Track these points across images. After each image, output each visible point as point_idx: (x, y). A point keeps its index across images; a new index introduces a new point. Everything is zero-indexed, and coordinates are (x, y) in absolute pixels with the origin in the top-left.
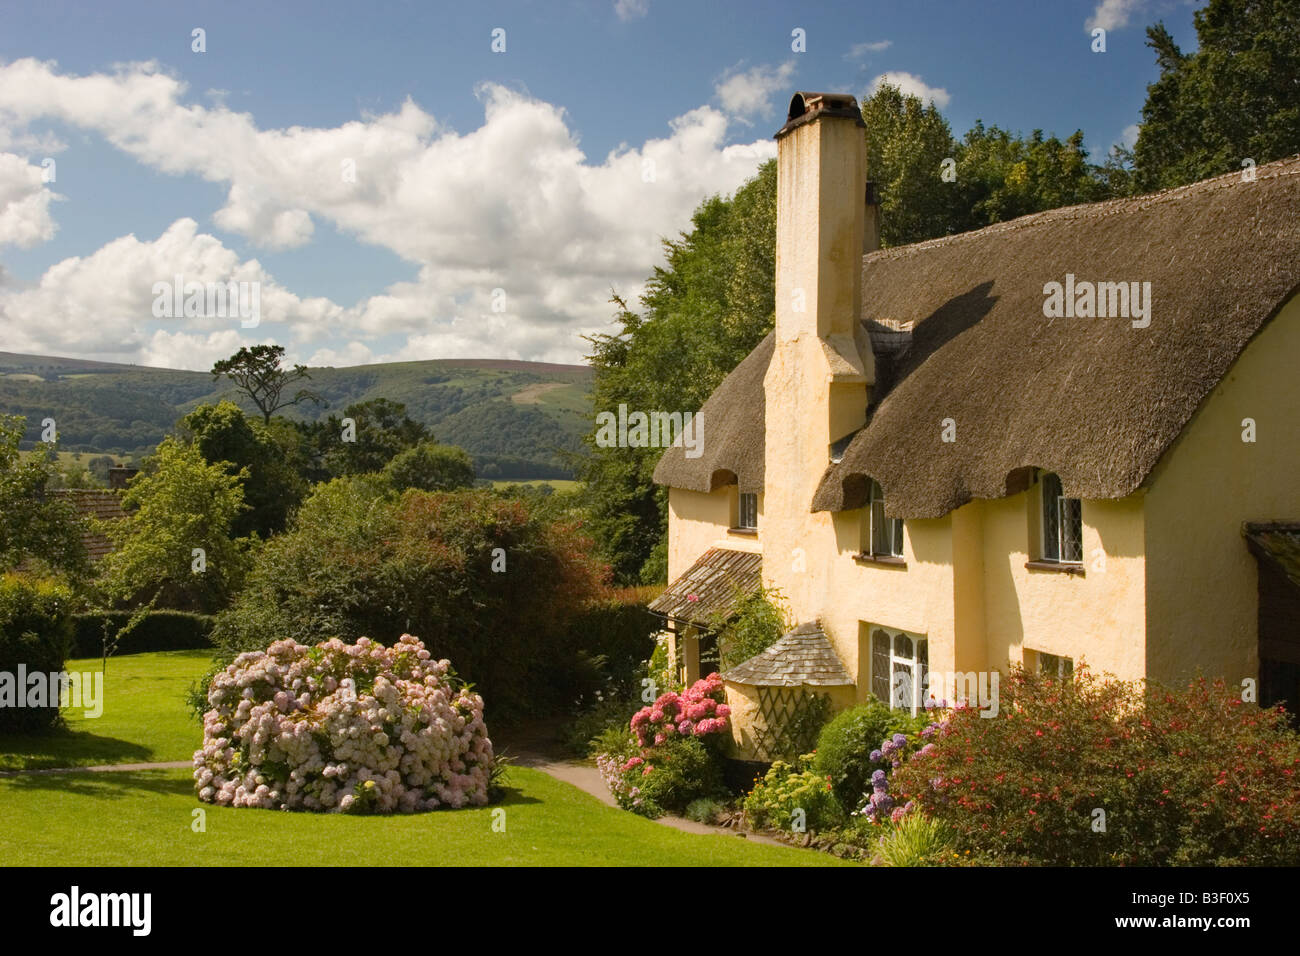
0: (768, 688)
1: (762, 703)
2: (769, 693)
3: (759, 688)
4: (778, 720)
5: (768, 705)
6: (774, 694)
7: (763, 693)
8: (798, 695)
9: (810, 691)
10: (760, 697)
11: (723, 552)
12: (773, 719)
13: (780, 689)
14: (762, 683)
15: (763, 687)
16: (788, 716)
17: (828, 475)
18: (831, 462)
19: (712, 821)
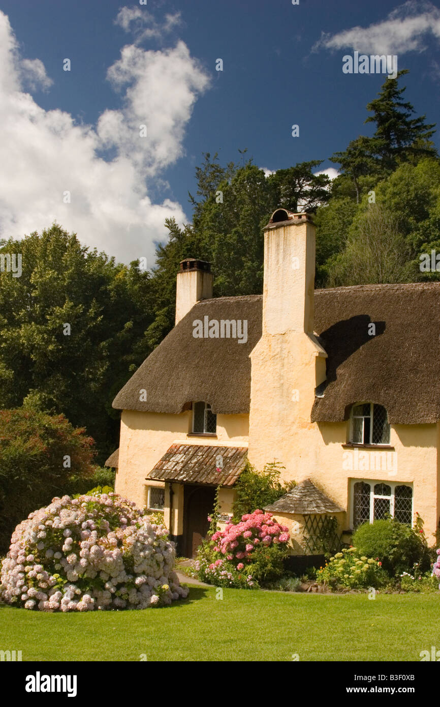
0: (310, 515)
1: (307, 523)
2: (310, 517)
3: (304, 516)
4: (315, 532)
5: (309, 524)
6: (312, 518)
7: (307, 518)
8: (323, 518)
9: (329, 515)
10: (305, 520)
11: (178, 446)
12: (312, 532)
13: (315, 515)
14: (306, 513)
15: (307, 515)
16: (319, 529)
17: (316, 404)
18: (316, 397)
19: (299, 589)
